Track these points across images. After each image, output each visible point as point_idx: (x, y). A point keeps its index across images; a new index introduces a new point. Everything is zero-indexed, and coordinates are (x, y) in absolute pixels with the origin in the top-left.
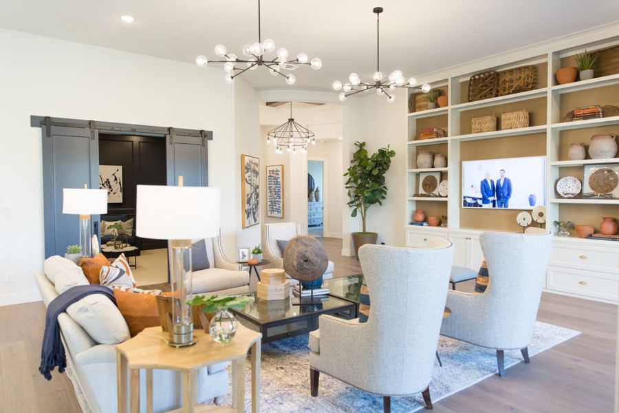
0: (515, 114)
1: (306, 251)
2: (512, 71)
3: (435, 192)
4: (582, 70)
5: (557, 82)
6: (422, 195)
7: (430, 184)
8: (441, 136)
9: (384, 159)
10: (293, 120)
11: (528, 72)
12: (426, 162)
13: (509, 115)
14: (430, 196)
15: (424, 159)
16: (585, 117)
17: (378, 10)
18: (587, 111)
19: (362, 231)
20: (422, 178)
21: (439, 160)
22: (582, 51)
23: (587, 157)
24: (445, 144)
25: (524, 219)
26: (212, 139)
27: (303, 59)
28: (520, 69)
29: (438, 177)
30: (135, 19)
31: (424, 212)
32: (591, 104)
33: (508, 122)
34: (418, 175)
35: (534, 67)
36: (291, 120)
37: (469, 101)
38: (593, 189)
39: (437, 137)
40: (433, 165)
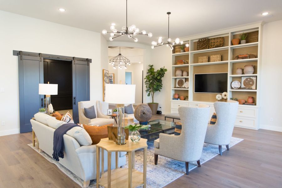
0: (216, 56)
1: (144, 110)
3: (183, 86)
4: (242, 40)
5: (232, 44)
6: (178, 88)
7: (181, 83)
8: (186, 64)
9: (162, 72)
10: (121, 54)
11: (221, 39)
12: (180, 74)
13: (214, 56)
14: (181, 88)
15: (179, 72)
16: (243, 58)
17: (169, 13)
18: (243, 56)
19: (152, 102)
20: (177, 80)
21: (185, 73)
22: (242, 33)
23: (243, 73)
24: (188, 67)
25: (219, 97)
26: (91, 62)
27: (144, 33)
28: (218, 38)
29: (184, 80)
30: (65, 10)
31: (178, 94)
32: (245, 53)
33: (213, 59)
34: (176, 79)
35: (223, 38)
36: (120, 54)
37: (198, 50)
38: (245, 86)
39: (184, 64)
40: (182, 75)
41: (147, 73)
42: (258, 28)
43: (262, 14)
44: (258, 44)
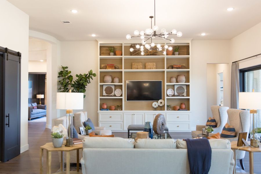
0: (152, 64)
4: (175, 52)
5: (168, 54)
7: (109, 91)
8: (117, 69)
12: (110, 80)
13: (150, 64)
14: (110, 96)
15: (108, 78)
16: (177, 68)
17: (152, 17)
18: (177, 66)
20: (104, 87)
21: (116, 80)
22: (176, 45)
23: (177, 82)
24: (121, 72)
25: (155, 105)
29: (113, 87)
32: (178, 64)
33: (149, 66)
34: (102, 86)
37: (131, 55)
38: (178, 93)
39: (115, 69)
40: (113, 82)
41: (58, 77)
42: (189, 43)
43: (201, 34)
44: (189, 57)
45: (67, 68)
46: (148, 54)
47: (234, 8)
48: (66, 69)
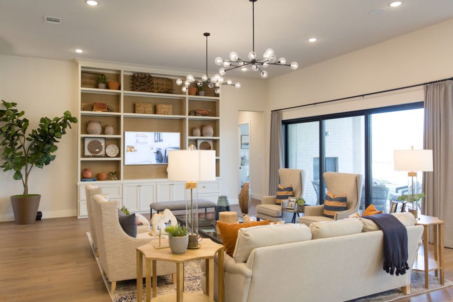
0: (167, 106)
2: (158, 78)
4: (199, 91)
5: (190, 94)
7: (96, 147)
8: (111, 111)
13: (164, 106)
14: (97, 157)
15: (96, 127)
16: (203, 115)
18: (203, 112)
19: (23, 194)
20: (87, 142)
21: (110, 129)
23: (202, 135)
24: (118, 118)
29: (103, 142)
33: (162, 110)
34: (83, 139)
35: (170, 80)
37: (133, 90)
39: (108, 111)
40: (103, 132)
43: (241, 69)
44: (219, 100)
45: (14, 104)
46: (159, 90)
47: (317, 39)
48: (13, 108)
